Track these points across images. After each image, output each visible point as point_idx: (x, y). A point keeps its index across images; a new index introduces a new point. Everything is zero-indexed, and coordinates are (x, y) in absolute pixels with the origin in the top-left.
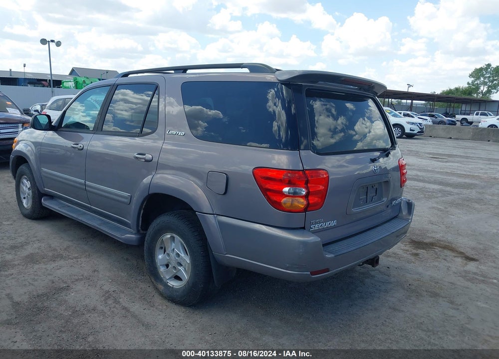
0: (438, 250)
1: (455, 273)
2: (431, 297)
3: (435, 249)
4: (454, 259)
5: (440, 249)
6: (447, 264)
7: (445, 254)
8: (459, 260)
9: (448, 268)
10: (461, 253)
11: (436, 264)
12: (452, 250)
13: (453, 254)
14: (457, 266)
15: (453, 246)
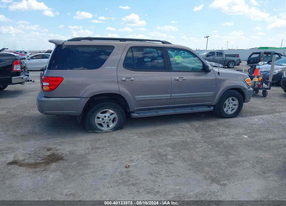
0: (39, 160)
1: (19, 149)
2: (24, 134)
3: (42, 160)
4: (24, 158)
5: (38, 161)
6: (26, 152)
7: (32, 158)
8: (21, 158)
9: (24, 150)
10: (21, 165)
11: (32, 149)
12: (29, 165)
13: (26, 161)
14: (20, 153)
15: (30, 170)
